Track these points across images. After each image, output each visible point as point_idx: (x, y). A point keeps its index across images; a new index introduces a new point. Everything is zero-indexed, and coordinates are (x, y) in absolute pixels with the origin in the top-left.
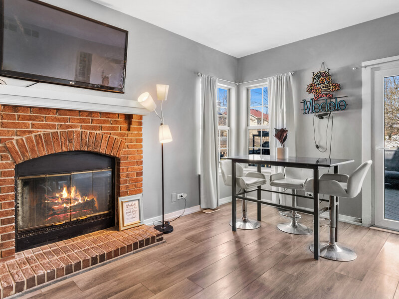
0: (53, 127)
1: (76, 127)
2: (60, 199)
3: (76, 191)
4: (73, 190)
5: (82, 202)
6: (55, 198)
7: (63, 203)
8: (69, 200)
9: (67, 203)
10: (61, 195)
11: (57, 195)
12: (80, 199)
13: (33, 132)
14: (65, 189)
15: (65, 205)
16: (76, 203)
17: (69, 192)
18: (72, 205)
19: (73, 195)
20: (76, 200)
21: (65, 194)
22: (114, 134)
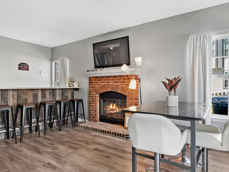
0: (105, 82)
1: (111, 82)
2: (109, 109)
3: (116, 106)
4: (115, 105)
5: (118, 111)
6: (108, 108)
7: (110, 111)
8: (112, 110)
9: (112, 111)
10: (110, 107)
11: (108, 107)
12: (118, 109)
13: (100, 84)
14: (111, 104)
15: (111, 112)
16: (116, 111)
17: (113, 106)
18: (114, 112)
19: (114, 107)
20: (115, 110)
21: (111, 107)
22: (124, 85)
